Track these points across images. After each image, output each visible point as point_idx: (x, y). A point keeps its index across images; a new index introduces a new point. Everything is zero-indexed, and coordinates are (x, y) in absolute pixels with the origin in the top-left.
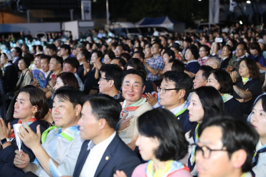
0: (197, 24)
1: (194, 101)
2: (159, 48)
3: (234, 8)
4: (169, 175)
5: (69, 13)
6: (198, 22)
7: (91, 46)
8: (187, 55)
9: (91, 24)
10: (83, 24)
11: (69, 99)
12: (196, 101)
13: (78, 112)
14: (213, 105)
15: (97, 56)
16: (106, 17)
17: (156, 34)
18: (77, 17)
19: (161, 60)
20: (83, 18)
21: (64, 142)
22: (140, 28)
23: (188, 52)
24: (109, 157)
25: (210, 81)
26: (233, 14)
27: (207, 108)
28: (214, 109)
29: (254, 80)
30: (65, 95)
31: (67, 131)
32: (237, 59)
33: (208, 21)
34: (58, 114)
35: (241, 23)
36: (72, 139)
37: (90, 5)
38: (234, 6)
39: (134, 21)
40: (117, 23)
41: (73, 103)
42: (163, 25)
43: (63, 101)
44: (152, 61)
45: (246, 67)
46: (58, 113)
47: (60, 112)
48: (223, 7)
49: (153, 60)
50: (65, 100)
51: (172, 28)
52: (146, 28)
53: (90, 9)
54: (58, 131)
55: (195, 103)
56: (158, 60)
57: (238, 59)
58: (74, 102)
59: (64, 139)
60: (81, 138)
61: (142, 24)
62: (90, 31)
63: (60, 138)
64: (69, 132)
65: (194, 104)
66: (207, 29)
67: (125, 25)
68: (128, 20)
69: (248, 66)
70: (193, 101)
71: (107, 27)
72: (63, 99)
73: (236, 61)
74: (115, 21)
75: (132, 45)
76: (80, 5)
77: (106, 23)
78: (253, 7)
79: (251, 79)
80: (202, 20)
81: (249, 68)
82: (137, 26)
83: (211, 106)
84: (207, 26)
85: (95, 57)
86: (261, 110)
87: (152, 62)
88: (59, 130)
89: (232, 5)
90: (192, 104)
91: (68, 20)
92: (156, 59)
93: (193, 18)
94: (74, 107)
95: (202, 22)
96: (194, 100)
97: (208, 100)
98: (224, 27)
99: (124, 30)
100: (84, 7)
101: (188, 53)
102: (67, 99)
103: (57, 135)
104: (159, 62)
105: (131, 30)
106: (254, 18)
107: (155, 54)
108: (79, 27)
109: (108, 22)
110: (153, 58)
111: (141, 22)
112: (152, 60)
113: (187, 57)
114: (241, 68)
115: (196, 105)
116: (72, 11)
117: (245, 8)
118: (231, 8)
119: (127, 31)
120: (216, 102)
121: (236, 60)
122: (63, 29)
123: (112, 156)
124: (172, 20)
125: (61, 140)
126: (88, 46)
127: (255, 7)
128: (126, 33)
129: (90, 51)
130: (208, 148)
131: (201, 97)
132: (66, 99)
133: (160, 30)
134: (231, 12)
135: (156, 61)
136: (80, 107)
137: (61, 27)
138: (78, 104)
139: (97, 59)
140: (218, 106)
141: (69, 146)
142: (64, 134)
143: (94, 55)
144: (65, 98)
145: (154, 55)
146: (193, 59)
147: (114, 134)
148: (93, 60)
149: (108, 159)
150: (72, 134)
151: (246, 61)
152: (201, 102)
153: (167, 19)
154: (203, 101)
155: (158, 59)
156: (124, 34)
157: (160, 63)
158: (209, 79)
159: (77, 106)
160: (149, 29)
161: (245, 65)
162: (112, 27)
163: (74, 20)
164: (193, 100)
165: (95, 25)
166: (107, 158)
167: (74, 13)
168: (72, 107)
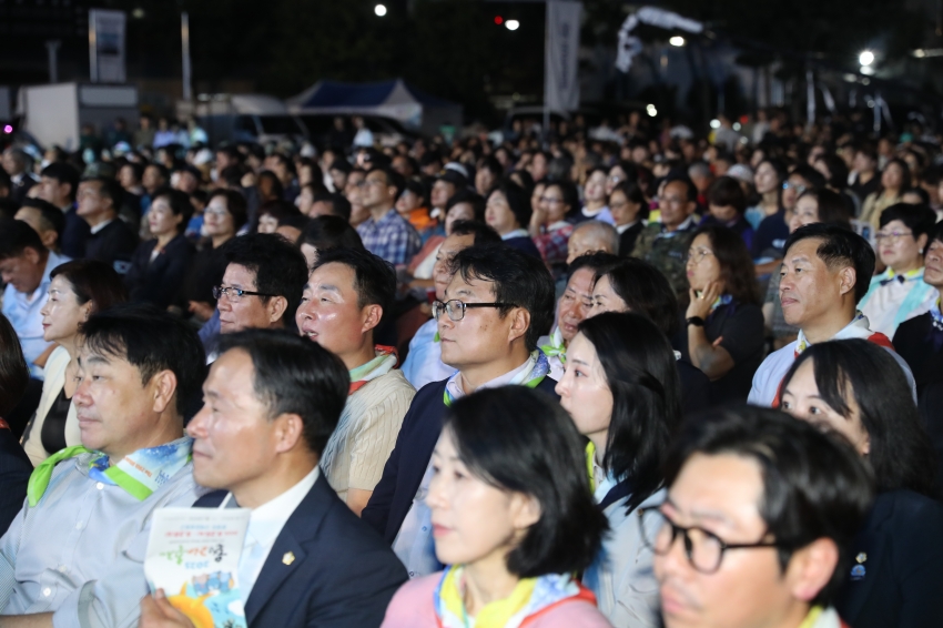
0: (504, 112)
1: (578, 362)
2: (388, 185)
3: (633, 59)
4: (527, 619)
5: (44, 56)
6: (507, 104)
7: (139, 172)
8: (492, 213)
9: (128, 97)
10: (95, 96)
11: (124, 350)
12: (585, 364)
13: (164, 399)
14: (643, 374)
15: (168, 211)
16: (180, 75)
17: (364, 138)
18: (75, 68)
19: (399, 227)
20: (93, 75)
21: (118, 503)
22: (305, 118)
23: (496, 199)
24: (294, 555)
25: (599, 304)
26: (625, 79)
27: (624, 386)
28: (645, 390)
29: (738, 303)
30: (111, 339)
31: (132, 463)
32: (665, 230)
33: (540, 102)
34: (88, 406)
35: (652, 111)
36: (149, 493)
37: (120, 29)
38: (632, 52)
39: (283, 92)
40: (221, 97)
41: (142, 367)
42: (386, 110)
43: (103, 360)
44: (369, 232)
45: (712, 257)
46: (86, 401)
47: (95, 397)
48: (589, 54)
49: (372, 229)
50: (110, 356)
51: (418, 122)
52: (329, 119)
53: (120, 43)
54: (96, 462)
55: (582, 368)
56: (390, 229)
57: (668, 232)
58: (143, 362)
59: (119, 492)
60: (197, 484)
61: (312, 103)
62: (122, 121)
63: (100, 486)
64: (139, 467)
65: (577, 373)
66: (537, 128)
67: (249, 105)
68: (259, 89)
69: (717, 254)
70: (576, 364)
71: (184, 108)
72: (104, 352)
73: (662, 239)
74: (213, 91)
75: (290, 176)
76: (86, 27)
77: (180, 96)
78: (690, 58)
79: (730, 298)
80: (517, 98)
81: (722, 262)
82: (294, 109)
83: (635, 378)
84: (539, 118)
85: (161, 211)
86: (813, 397)
87: (369, 236)
88: (100, 460)
89: (627, 47)
90: (573, 374)
91: (42, 79)
92: (382, 225)
93: (488, 88)
94: (146, 380)
95: (518, 105)
96: (579, 358)
97: (626, 360)
98: (597, 124)
99: (247, 122)
100: (100, 35)
101: (498, 205)
102: (118, 350)
103: (94, 474)
104: (395, 237)
105: (272, 124)
106: (693, 96)
107: (376, 205)
108: (82, 107)
109: (187, 91)
110: (373, 222)
111: (308, 94)
112: (368, 227)
113: (492, 218)
114: (694, 261)
115: (584, 375)
116: (52, 49)
117: (664, 61)
118: (624, 60)
119: (259, 127)
120: (656, 368)
121: (660, 235)
122: (20, 109)
123: (306, 552)
124: (418, 94)
125: (103, 494)
126: (126, 175)
127: (698, 61)
128: (255, 134)
129: (134, 190)
130: (709, 534)
131: (602, 350)
132: (115, 351)
133: (378, 126)
134: (618, 71)
135: (382, 231)
136: (171, 379)
137: (14, 104)
138: (162, 369)
139: (168, 219)
140: (662, 382)
141: (139, 517)
142: (121, 472)
143: (161, 206)
144: (112, 349)
145: (374, 212)
146: (515, 228)
147: (311, 479)
148: (155, 224)
149: (293, 563)
150: (148, 473)
151: (711, 237)
152: (605, 365)
153: (400, 89)
154: (609, 363)
155: (389, 224)
156: (247, 136)
157: (399, 242)
158: (597, 297)
159: (157, 377)
160: (339, 123)
161: (708, 250)
162: (202, 111)
163: (63, 78)
164: (575, 361)
165: (142, 99)
166: (288, 559)
167: (61, 55)
168: (139, 381)
